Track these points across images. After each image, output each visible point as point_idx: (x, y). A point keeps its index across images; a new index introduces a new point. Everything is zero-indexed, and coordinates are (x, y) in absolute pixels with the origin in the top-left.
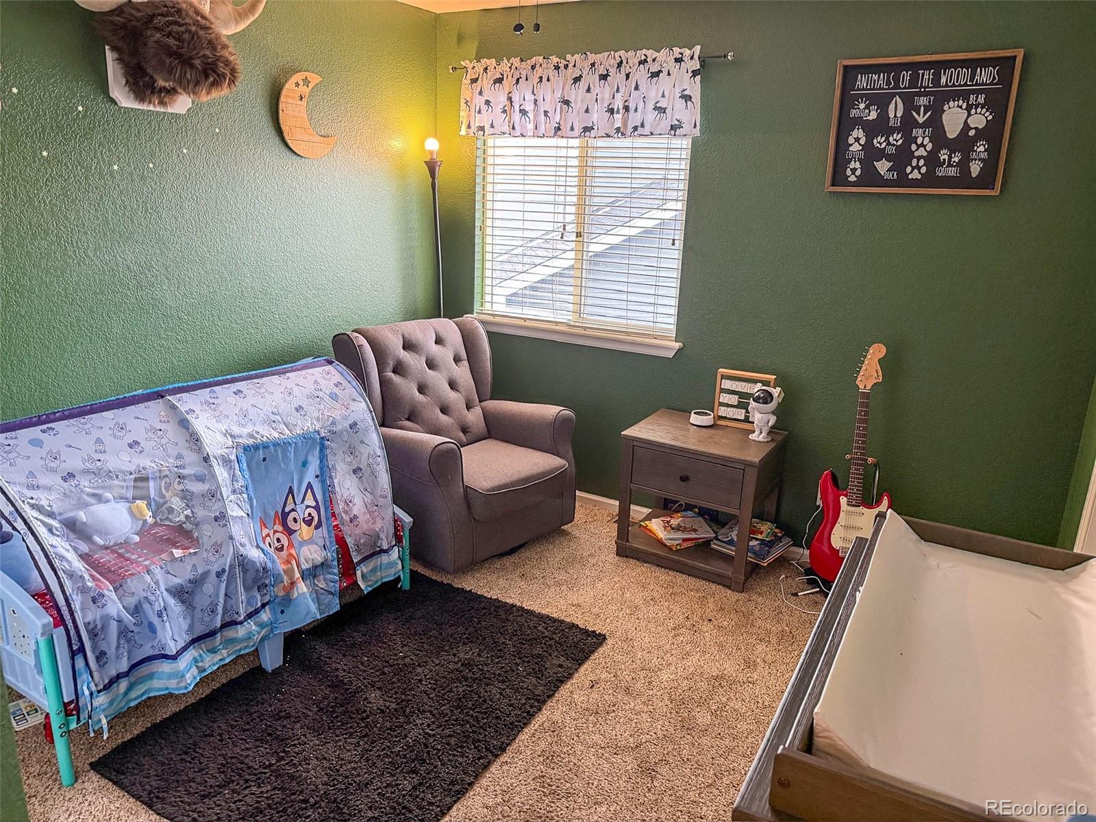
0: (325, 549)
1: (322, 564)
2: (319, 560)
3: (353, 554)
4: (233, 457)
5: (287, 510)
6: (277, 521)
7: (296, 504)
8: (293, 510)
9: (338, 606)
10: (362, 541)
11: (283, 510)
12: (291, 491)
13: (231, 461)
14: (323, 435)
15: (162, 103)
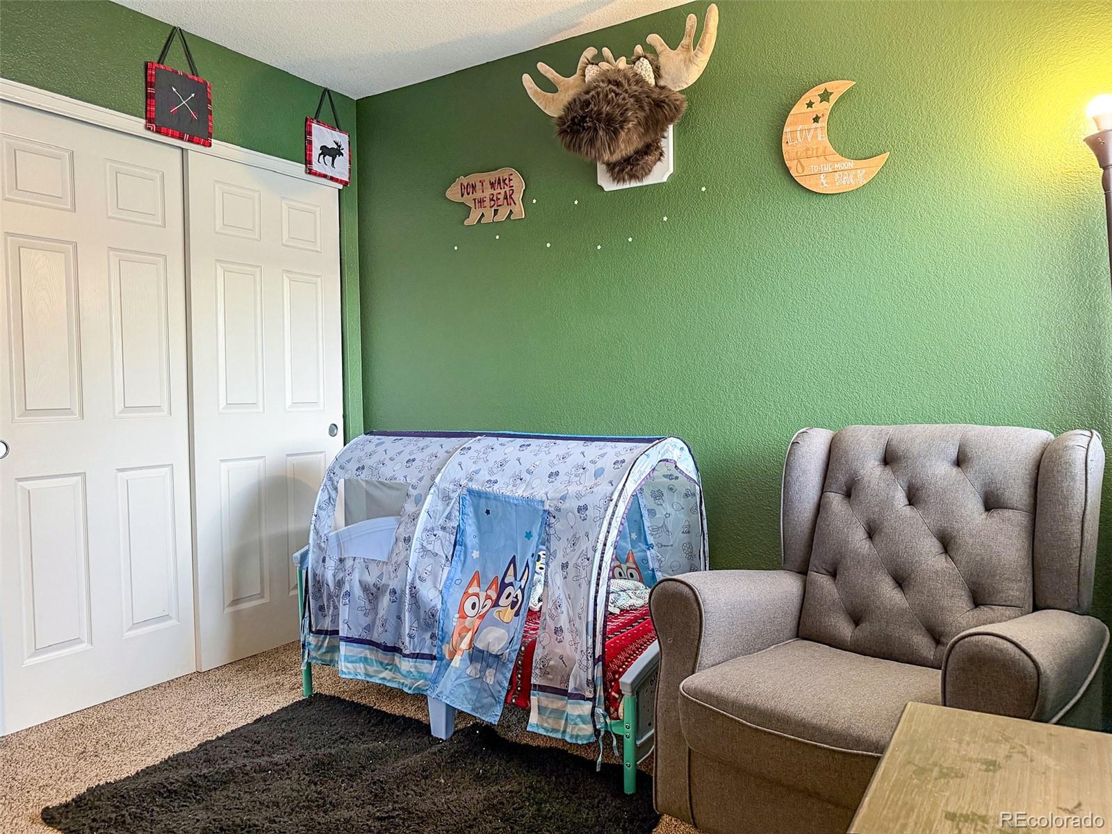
0: (510, 644)
1: (497, 656)
2: (495, 649)
3: (536, 671)
4: (455, 495)
5: (507, 581)
6: (494, 587)
7: (516, 580)
8: (511, 584)
9: (498, 718)
10: (552, 663)
11: (503, 579)
12: (513, 561)
13: (450, 499)
14: (547, 507)
15: (633, 176)
